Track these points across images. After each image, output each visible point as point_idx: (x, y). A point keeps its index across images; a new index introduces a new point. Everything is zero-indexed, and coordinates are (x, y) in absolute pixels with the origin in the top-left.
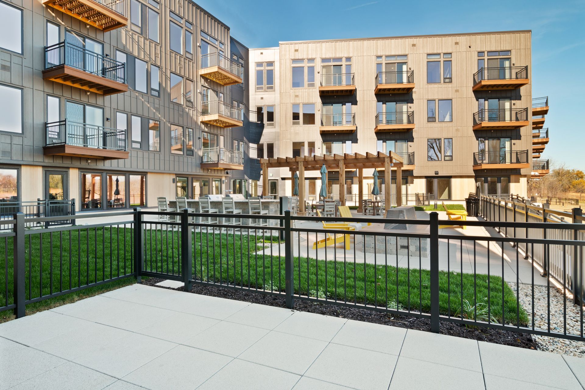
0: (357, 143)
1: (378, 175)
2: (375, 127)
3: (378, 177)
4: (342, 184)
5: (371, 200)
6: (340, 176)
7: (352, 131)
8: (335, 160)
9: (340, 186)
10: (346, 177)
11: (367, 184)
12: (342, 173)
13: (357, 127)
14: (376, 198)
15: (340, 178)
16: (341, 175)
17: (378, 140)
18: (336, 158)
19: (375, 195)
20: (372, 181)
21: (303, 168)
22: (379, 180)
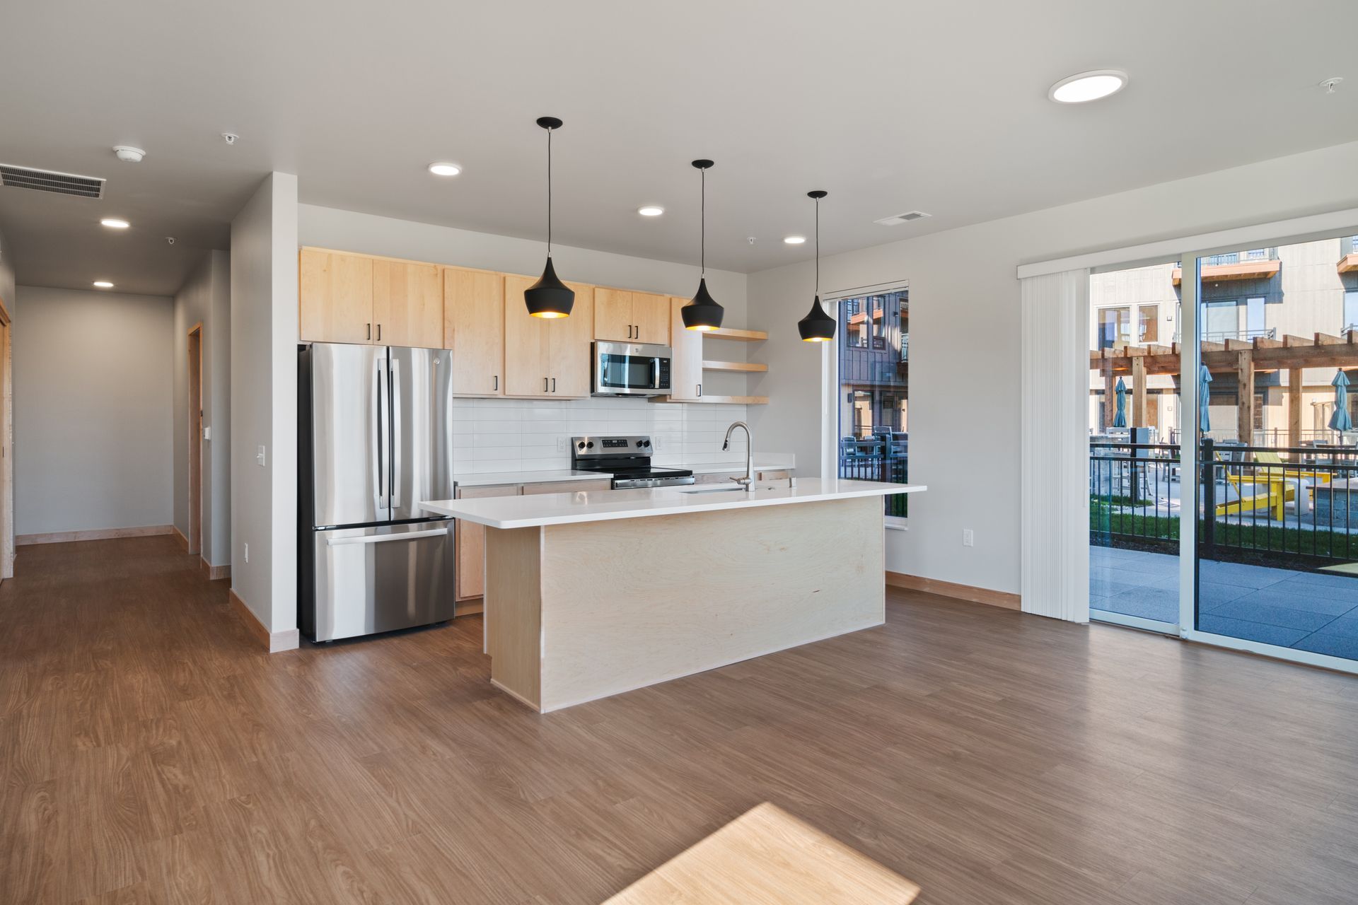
0: (1281, 301)
1: (1348, 382)
2: (1339, 260)
3: (1347, 387)
4: (1246, 405)
5: (1326, 442)
6: (1241, 386)
7: (1266, 274)
8: (1227, 351)
9: (1241, 410)
10: (1255, 387)
11: (1312, 404)
12: (1246, 381)
13: (1281, 263)
14: (1341, 438)
15: (1242, 392)
16: (1245, 385)
17: (1347, 292)
18: (1231, 347)
19: (1338, 429)
20: (1330, 397)
21: (1144, 370)
22: (1350, 394)
